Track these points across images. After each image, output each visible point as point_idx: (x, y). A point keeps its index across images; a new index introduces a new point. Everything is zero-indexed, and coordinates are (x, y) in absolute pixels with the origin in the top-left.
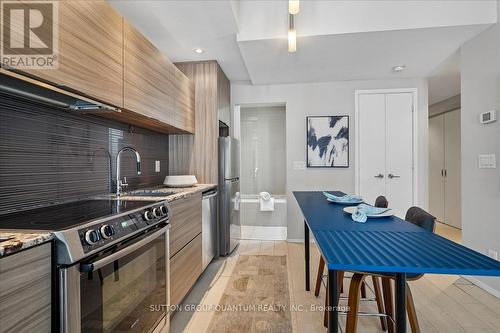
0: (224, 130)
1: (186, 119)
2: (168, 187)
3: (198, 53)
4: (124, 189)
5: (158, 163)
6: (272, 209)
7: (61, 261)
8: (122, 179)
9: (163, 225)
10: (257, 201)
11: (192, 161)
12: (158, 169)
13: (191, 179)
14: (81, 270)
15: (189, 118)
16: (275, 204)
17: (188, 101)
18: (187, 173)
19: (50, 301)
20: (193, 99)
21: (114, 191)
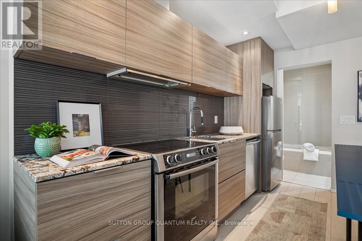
0: (267, 91)
1: (236, 85)
2: (222, 134)
3: (245, 34)
4: (194, 134)
5: (216, 118)
6: (316, 159)
7: (155, 170)
8: (192, 127)
9: (214, 159)
10: (300, 151)
11: (241, 116)
12: (216, 122)
13: (239, 129)
14: (164, 177)
15: (238, 84)
16: (319, 155)
17: (237, 72)
18: (236, 125)
19: (150, 190)
20: (241, 70)
21: (188, 135)
